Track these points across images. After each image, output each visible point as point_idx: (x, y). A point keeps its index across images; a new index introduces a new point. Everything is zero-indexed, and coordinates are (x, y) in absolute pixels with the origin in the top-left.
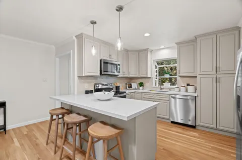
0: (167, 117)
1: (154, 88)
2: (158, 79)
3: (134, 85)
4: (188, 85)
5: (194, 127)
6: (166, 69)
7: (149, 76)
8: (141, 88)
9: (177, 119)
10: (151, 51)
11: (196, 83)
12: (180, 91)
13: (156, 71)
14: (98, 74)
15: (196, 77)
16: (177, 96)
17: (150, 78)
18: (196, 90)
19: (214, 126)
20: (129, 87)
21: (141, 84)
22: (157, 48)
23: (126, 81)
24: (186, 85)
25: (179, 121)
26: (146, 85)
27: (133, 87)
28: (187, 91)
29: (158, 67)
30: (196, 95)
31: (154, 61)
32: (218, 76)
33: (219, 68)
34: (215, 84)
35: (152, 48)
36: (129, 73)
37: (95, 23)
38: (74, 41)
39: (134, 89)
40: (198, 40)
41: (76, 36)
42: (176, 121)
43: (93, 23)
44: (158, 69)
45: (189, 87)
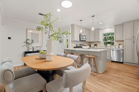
0: (109, 59)
1: (102, 46)
2: (104, 43)
3: (92, 46)
4: (120, 45)
5: (122, 63)
6: (107, 38)
7: (100, 41)
8: (96, 47)
9: (114, 60)
10: (101, 29)
11: (123, 43)
12: (115, 47)
13: (103, 39)
14: (79, 40)
15: (123, 41)
16: (114, 49)
17: (100, 42)
18: (123, 46)
19: (132, 62)
21: (96, 45)
22: (104, 28)
23: (88, 44)
25: (115, 60)
26: (98, 45)
28: (119, 47)
29: (104, 37)
30: (123, 49)
31: (102, 34)
32: (134, 40)
33: (135, 36)
34: (132, 43)
35: (101, 28)
36: (90, 40)
37: (82, 20)
38: (70, 27)
40: (125, 24)
41: (71, 25)
42: (113, 60)
43: (81, 21)
44: (104, 38)
45: (120, 46)
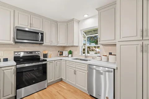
3: (65, 53)
10: (79, 22)
14: (12, 42)
17: (77, 46)
20: (60, 55)
23: (59, 49)
24: (108, 54)
26: (75, 53)
27: (64, 55)
29: (87, 36)
30: (115, 67)
33: (147, 31)
39: (64, 56)
